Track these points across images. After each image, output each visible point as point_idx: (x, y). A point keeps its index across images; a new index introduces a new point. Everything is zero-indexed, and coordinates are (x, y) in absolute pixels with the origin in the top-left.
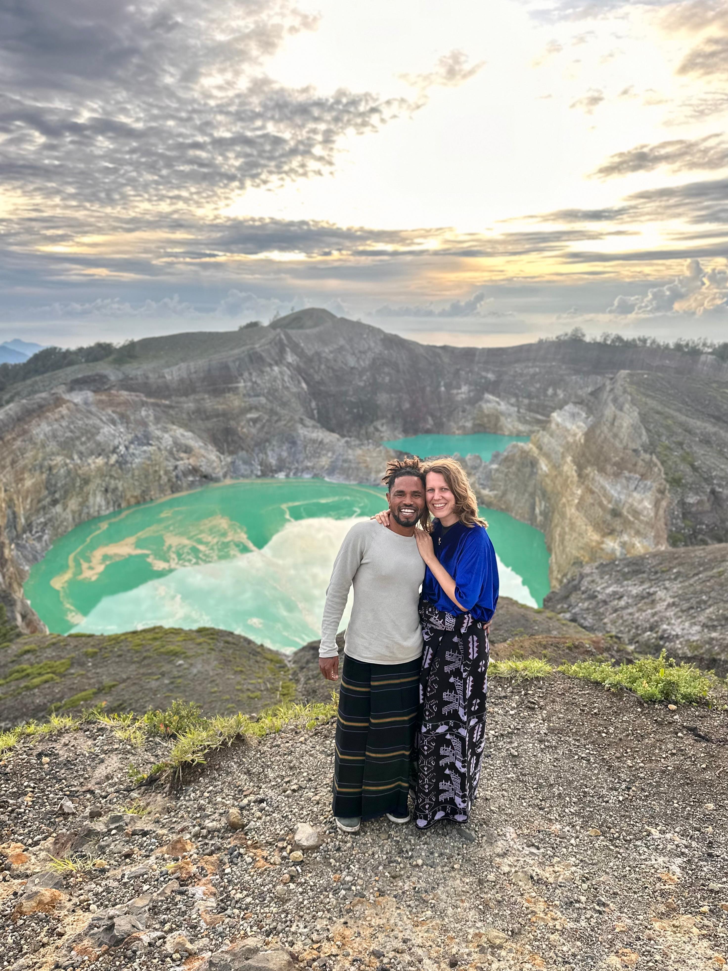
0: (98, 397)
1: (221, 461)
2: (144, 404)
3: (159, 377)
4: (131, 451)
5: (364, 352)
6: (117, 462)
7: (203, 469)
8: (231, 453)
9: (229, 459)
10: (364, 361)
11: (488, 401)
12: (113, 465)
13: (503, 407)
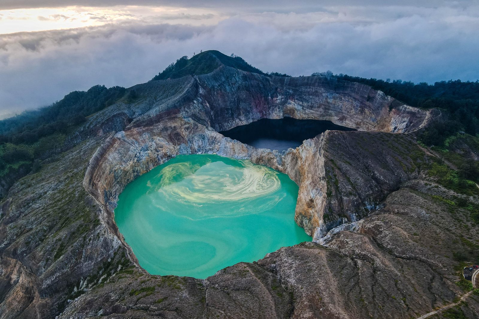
0: (127, 133)
1: (175, 148)
2: (144, 131)
3: (148, 117)
4: (141, 154)
5: (234, 84)
6: (137, 160)
7: (168, 154)
8: (179, 145)
9: (178, 147)
10: (234, 88)
11: (290, 103)
12: (136, 163)
13: (296, 106)
